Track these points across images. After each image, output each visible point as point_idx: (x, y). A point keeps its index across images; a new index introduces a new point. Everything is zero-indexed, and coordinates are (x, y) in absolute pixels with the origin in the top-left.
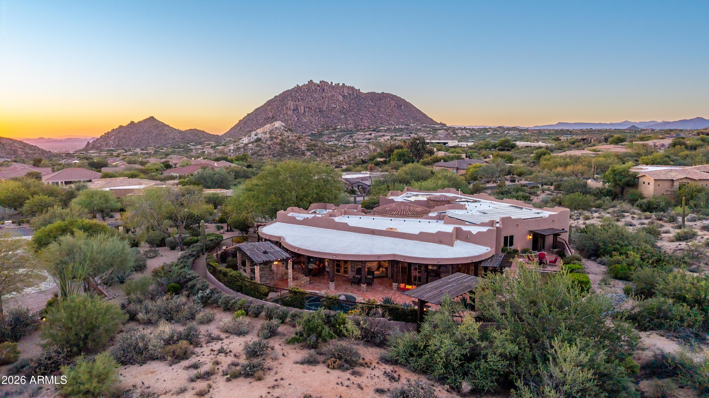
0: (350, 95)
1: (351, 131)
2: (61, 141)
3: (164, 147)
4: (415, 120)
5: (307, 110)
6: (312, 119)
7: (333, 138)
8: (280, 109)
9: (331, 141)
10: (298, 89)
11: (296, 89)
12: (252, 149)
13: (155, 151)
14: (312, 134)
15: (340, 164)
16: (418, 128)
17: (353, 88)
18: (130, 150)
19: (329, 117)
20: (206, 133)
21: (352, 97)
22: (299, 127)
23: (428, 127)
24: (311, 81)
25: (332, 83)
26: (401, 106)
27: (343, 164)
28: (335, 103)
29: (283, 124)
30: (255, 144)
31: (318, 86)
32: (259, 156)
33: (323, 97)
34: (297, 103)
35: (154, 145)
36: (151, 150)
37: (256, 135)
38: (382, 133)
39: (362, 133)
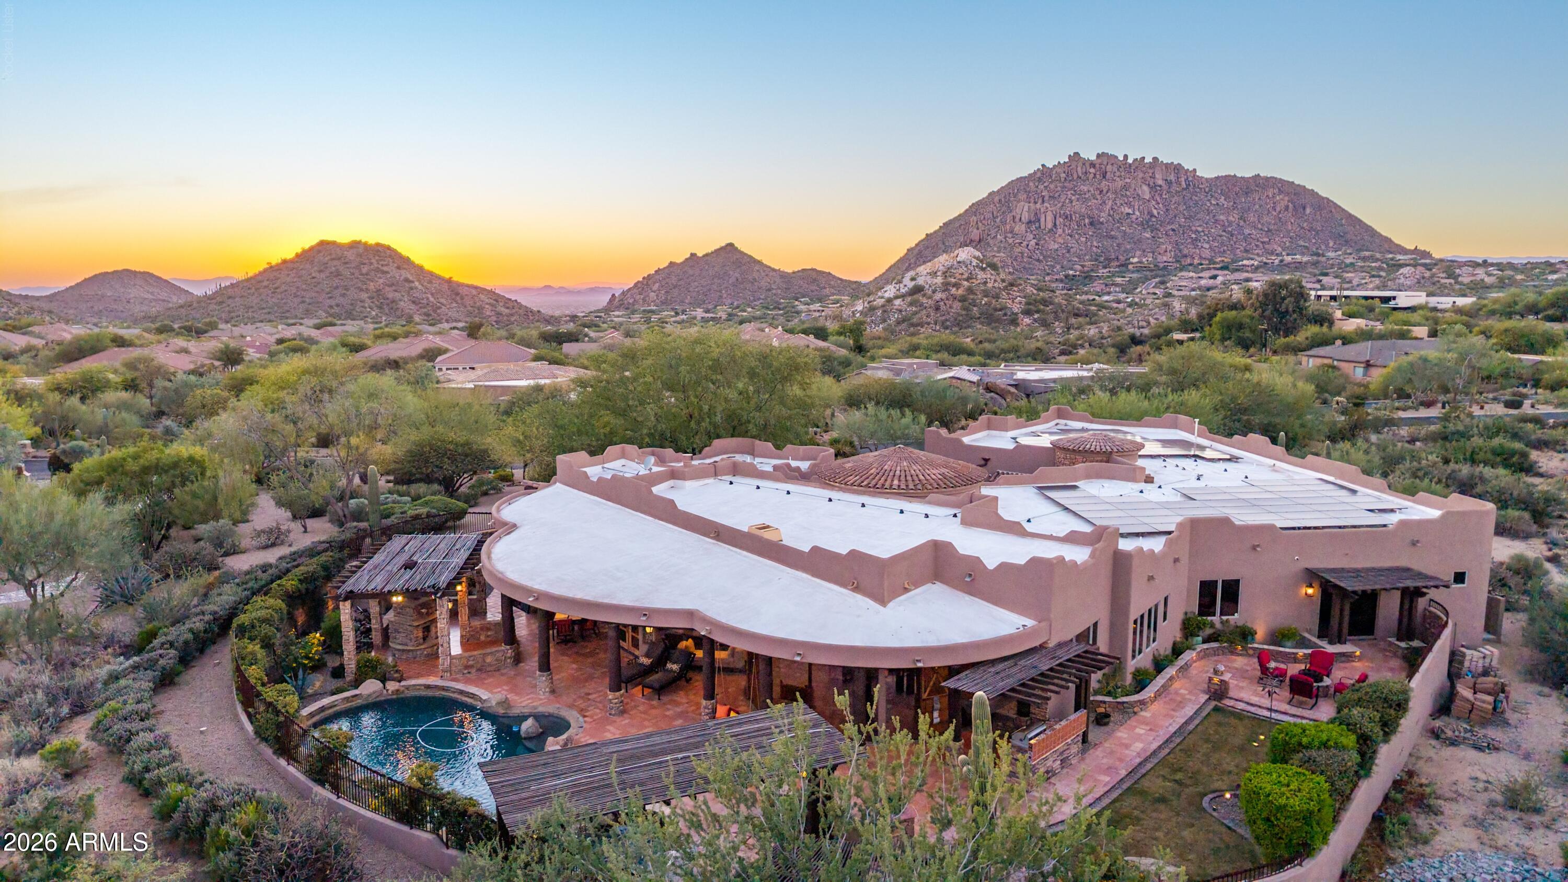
0: (1170, 183)
1: (1165, 268)
2: (579, 292)
3: (749, 306)
4: (1343, 240)
5: (1060, 220)
6: (1072, 243)
7: (1117, 285)
8: (998, 220)
9: (1109, 293)
10: (1044, 174)
11: (1039, 175)
12: (901, 311)
13: (730, 315)
14: (1067, 276)
15: (1075, 346)
16: (1348, 261)
17: (1178, 168)
18: (684, 312)
19: (1112, 237)
20: (834, 277)
21: (1175, 187)
22: (1038, 260)
23: (1377, 260)
24: (1077, 154)
25: (1126, 157)
26: (1304, 208)
27: (1082, 346)
28: (1129, 205)
29: (978, 254)
30: (909, 299)
31: (1092, 165)
32: (913, 325)
33: (1101, 192)
34: (1038, 206)
35: (730, 301)
36: (722, 313)
37: (913, 279)
38: (1246, 275)
39: (1192, 274)
